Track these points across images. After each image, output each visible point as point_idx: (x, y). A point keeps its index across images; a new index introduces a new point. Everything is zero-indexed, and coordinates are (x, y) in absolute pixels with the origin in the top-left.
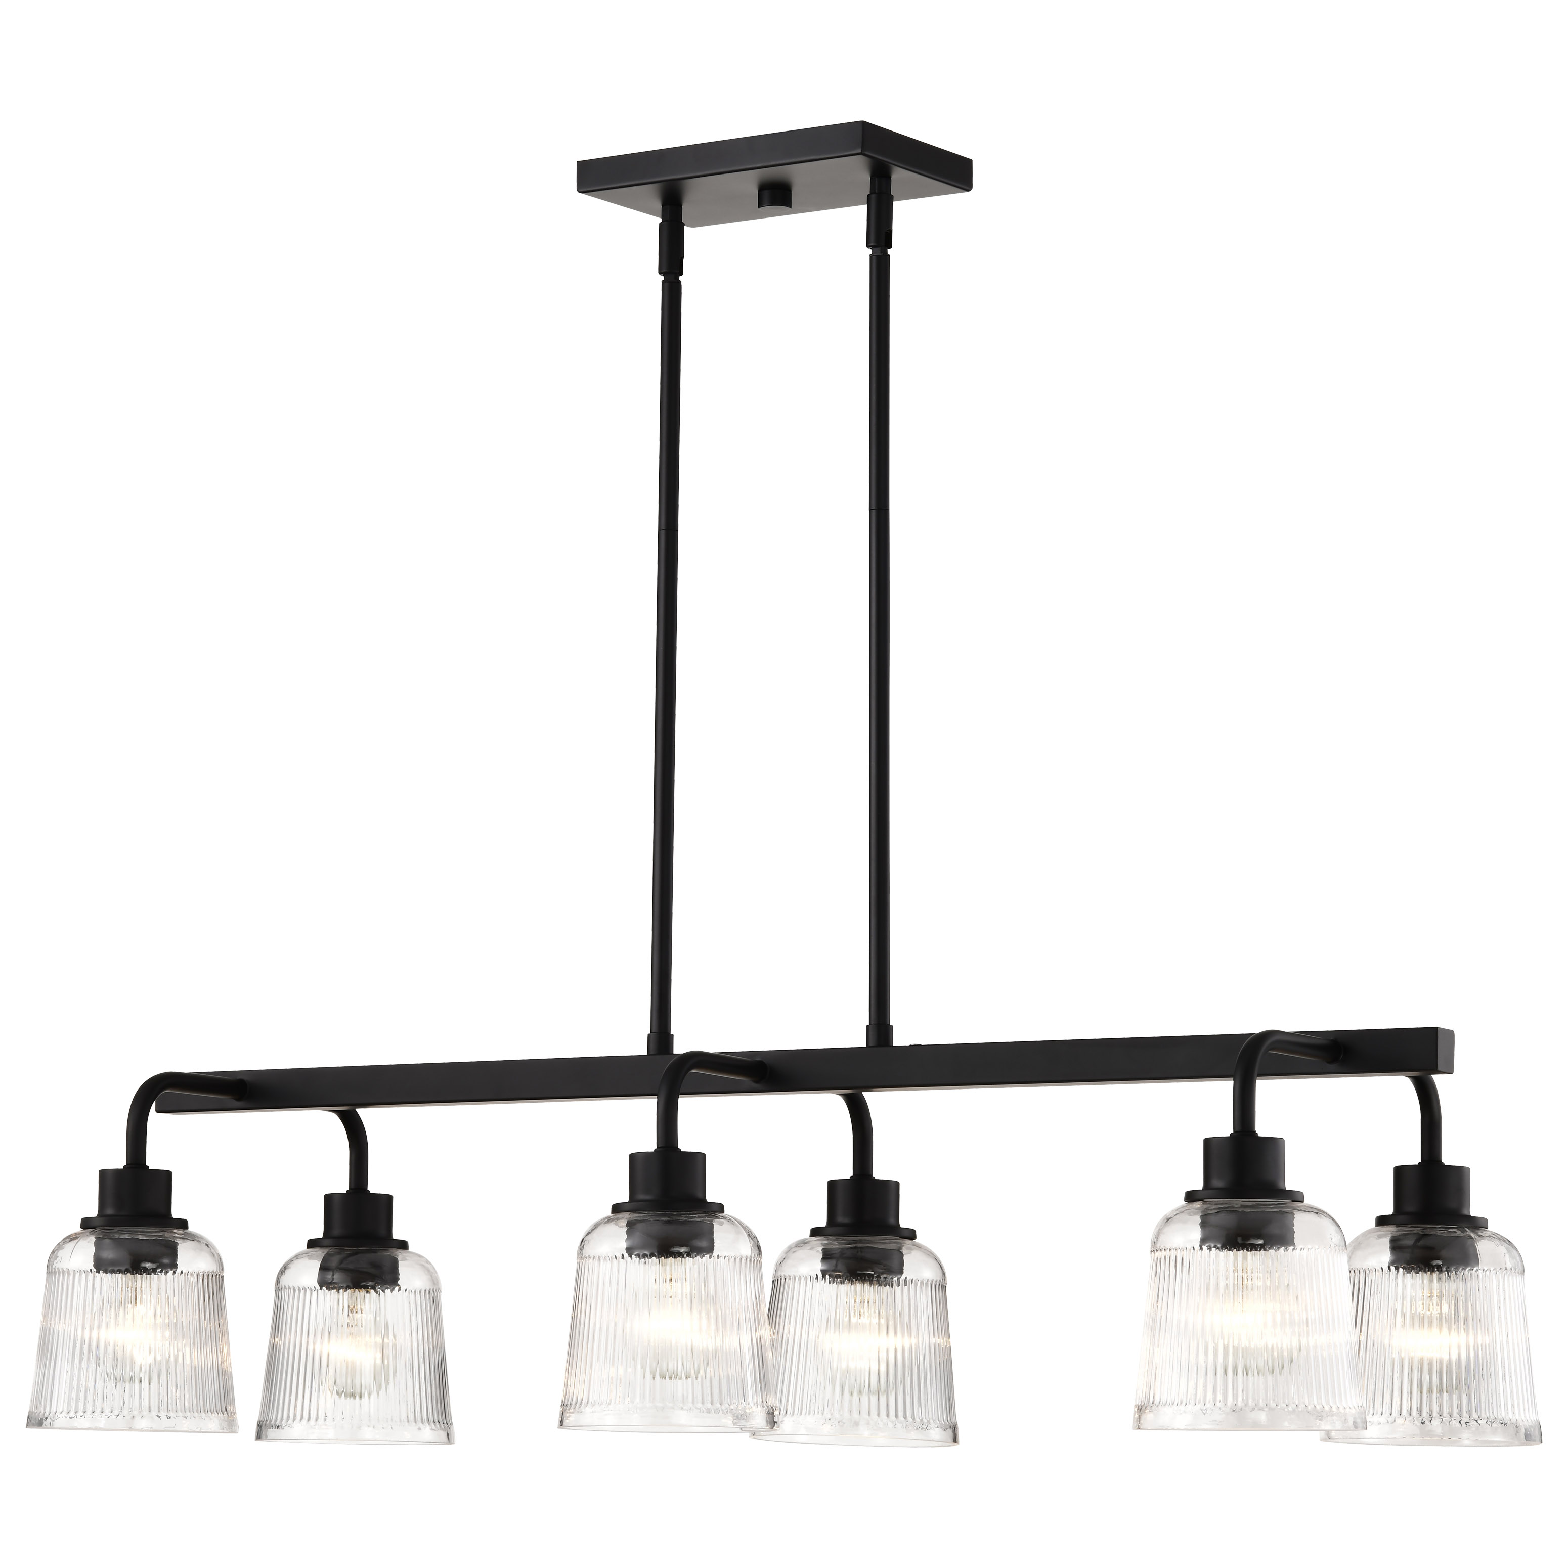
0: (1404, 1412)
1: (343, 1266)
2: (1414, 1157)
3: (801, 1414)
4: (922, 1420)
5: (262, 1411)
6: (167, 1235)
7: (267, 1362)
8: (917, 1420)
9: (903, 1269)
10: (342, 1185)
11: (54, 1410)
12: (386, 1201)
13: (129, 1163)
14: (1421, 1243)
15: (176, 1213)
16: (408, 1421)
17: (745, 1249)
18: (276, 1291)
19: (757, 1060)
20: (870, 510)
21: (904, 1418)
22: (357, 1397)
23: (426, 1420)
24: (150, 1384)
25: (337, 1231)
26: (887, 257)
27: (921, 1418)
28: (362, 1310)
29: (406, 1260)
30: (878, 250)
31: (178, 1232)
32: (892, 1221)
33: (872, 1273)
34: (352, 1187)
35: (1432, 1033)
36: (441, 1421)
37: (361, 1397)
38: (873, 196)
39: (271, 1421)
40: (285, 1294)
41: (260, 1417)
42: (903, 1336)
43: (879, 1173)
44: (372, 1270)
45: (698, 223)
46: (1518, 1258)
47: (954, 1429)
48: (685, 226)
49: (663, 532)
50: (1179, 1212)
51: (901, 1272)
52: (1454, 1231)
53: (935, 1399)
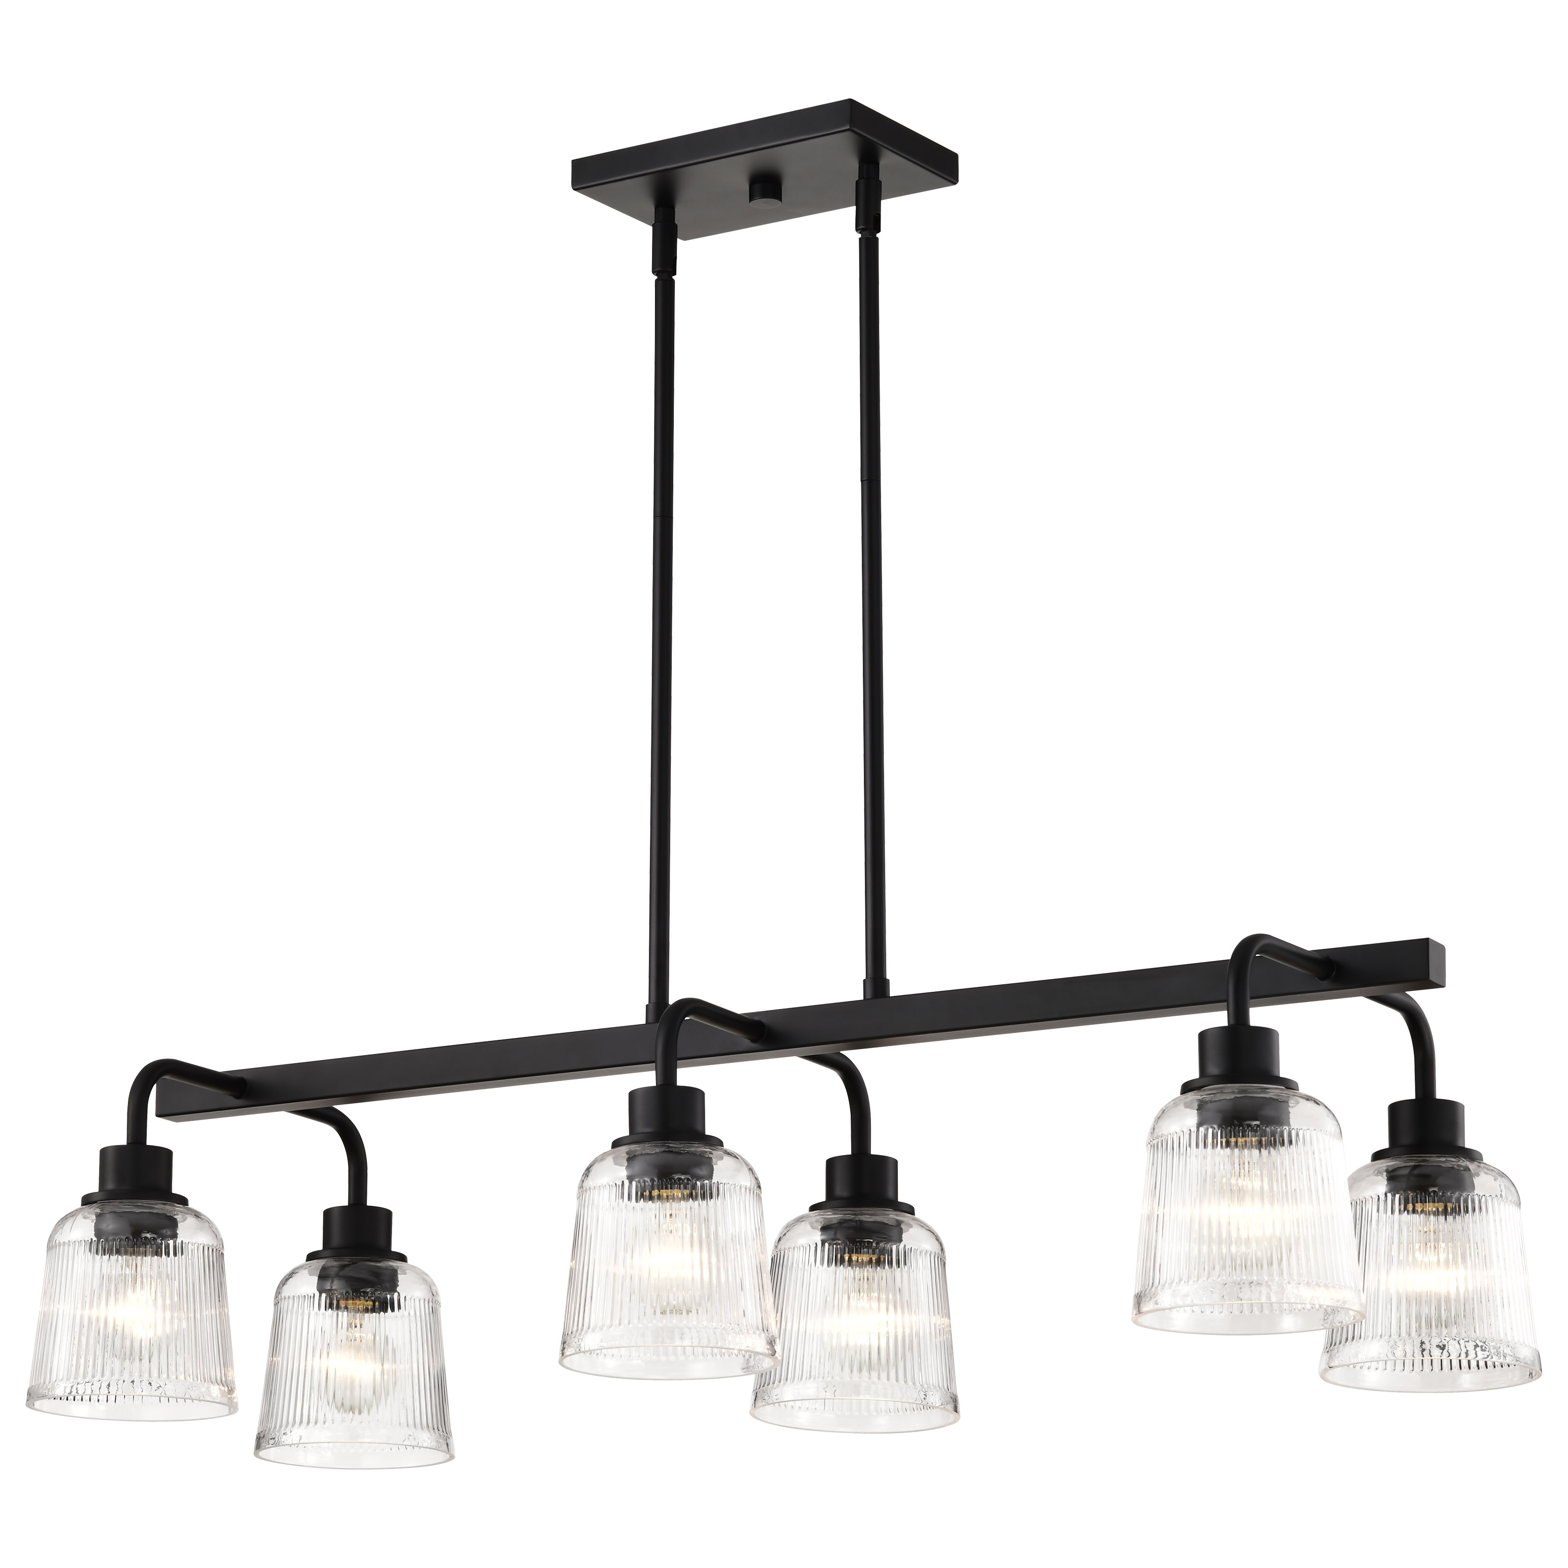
0: (1404, 1333)
1: (341, 1273)
2: (1408, 1092)
3: (801, 1379)
4: (922, 1386)
5: (262, 1422)
6: (168, 1207)
7: (266, 1376)
8: (918, 1384)
9: (902, 1237)
10: (342, 1199)
11: (54, 1378)
12: (386, 1215)
13: (130, 1142)
14: (1416, 1172)
15: (176, 1189)
16: (408, 1426)
17: (746, 1181)
18: (275, 1304)
19: (756, 1019)
20: (861, 481)
21: (905, 1382)
22: (357, 1412)
23: (425, 1425)
24: (150, 1362)
25: (336, 1241)
26: (876, 240)
27: (921, 1384)
28: (361, 1325)
29: (405, 1274)
30: (867, 233)
31: (179, 1208)
32: (890, 1194)
33: (872, 1241)
34: (351, 1203)
35: (1424, 944)
36: (440, 1429)
37: (360, 1413)
38: (862, 181)
39: (270, 1429)
40: (284, 1304)
41: (259, 1429)
42: (903, 1312)
43: (877, 1149)
44: (371, 1278)
45: (691, 235)
46: (1516, 1194)
47: (955, 1401)
48: (678, 239)
49: (658, 519)
50: (1175, 1102)
51: (901, 1240)
52: (1449, 1162)
53: (936, 1367)
